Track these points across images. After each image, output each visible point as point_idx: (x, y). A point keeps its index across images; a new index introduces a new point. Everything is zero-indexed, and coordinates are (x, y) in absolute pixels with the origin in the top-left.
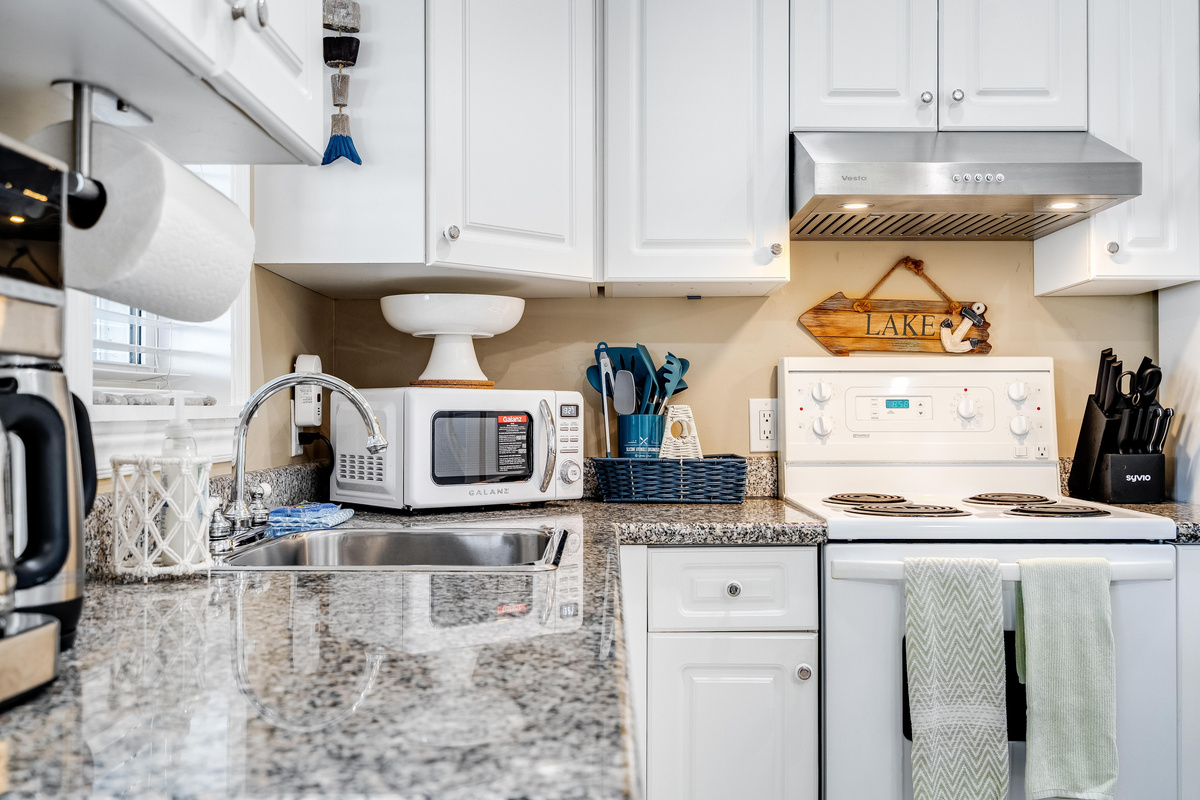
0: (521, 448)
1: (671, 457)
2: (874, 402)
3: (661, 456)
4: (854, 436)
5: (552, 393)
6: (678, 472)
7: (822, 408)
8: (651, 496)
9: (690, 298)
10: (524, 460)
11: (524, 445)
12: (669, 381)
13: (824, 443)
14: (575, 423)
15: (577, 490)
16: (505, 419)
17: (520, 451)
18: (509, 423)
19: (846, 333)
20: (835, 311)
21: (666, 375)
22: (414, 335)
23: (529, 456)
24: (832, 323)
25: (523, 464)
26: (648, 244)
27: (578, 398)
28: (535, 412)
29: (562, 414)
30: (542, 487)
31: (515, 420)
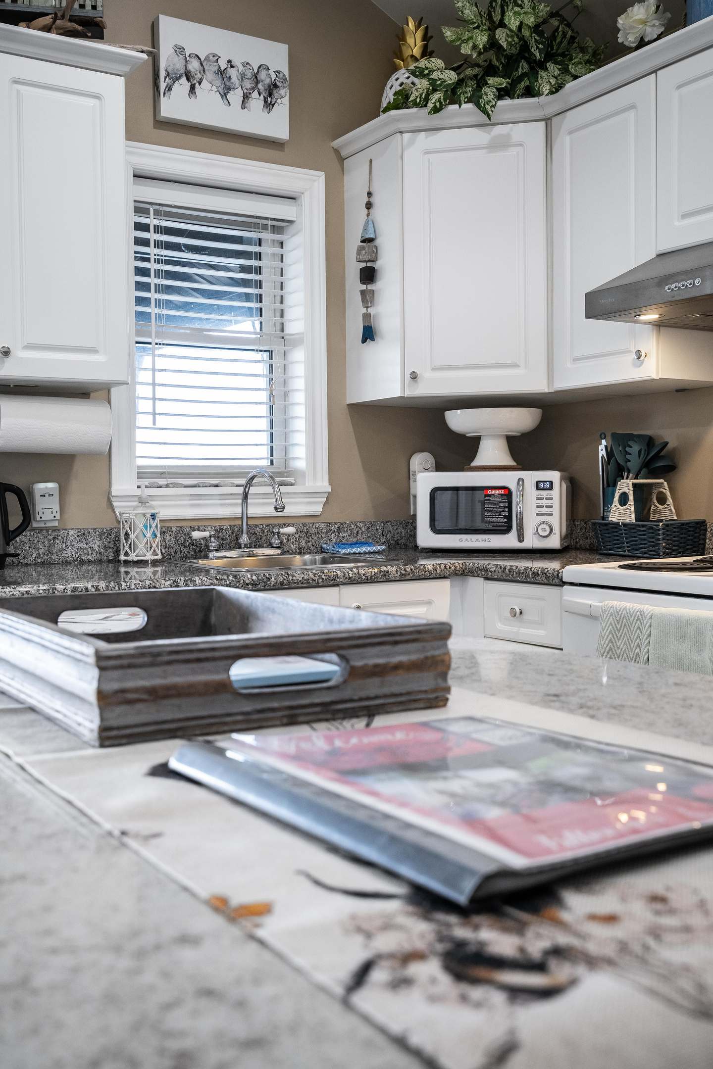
0: (503, 511)
1: (615, 520)
3: (610, 519)
5: (528, 473)
6: (621, 532)
10: (506, 520)
11: (507, 510)
12: (630, 461)
14: (550, 495)
15: (554, 542)
16: (490, 492)
17: (503, 514)
18: (493, 495)
21: (628, 456)
22: (468, 435)
23: (509, 517)
25: (505, 523)
26: (575, 360)
27: (554, 476)
28: (513, 487)
29: (538, 488)
30: (519, 537)
31: (498, 492)
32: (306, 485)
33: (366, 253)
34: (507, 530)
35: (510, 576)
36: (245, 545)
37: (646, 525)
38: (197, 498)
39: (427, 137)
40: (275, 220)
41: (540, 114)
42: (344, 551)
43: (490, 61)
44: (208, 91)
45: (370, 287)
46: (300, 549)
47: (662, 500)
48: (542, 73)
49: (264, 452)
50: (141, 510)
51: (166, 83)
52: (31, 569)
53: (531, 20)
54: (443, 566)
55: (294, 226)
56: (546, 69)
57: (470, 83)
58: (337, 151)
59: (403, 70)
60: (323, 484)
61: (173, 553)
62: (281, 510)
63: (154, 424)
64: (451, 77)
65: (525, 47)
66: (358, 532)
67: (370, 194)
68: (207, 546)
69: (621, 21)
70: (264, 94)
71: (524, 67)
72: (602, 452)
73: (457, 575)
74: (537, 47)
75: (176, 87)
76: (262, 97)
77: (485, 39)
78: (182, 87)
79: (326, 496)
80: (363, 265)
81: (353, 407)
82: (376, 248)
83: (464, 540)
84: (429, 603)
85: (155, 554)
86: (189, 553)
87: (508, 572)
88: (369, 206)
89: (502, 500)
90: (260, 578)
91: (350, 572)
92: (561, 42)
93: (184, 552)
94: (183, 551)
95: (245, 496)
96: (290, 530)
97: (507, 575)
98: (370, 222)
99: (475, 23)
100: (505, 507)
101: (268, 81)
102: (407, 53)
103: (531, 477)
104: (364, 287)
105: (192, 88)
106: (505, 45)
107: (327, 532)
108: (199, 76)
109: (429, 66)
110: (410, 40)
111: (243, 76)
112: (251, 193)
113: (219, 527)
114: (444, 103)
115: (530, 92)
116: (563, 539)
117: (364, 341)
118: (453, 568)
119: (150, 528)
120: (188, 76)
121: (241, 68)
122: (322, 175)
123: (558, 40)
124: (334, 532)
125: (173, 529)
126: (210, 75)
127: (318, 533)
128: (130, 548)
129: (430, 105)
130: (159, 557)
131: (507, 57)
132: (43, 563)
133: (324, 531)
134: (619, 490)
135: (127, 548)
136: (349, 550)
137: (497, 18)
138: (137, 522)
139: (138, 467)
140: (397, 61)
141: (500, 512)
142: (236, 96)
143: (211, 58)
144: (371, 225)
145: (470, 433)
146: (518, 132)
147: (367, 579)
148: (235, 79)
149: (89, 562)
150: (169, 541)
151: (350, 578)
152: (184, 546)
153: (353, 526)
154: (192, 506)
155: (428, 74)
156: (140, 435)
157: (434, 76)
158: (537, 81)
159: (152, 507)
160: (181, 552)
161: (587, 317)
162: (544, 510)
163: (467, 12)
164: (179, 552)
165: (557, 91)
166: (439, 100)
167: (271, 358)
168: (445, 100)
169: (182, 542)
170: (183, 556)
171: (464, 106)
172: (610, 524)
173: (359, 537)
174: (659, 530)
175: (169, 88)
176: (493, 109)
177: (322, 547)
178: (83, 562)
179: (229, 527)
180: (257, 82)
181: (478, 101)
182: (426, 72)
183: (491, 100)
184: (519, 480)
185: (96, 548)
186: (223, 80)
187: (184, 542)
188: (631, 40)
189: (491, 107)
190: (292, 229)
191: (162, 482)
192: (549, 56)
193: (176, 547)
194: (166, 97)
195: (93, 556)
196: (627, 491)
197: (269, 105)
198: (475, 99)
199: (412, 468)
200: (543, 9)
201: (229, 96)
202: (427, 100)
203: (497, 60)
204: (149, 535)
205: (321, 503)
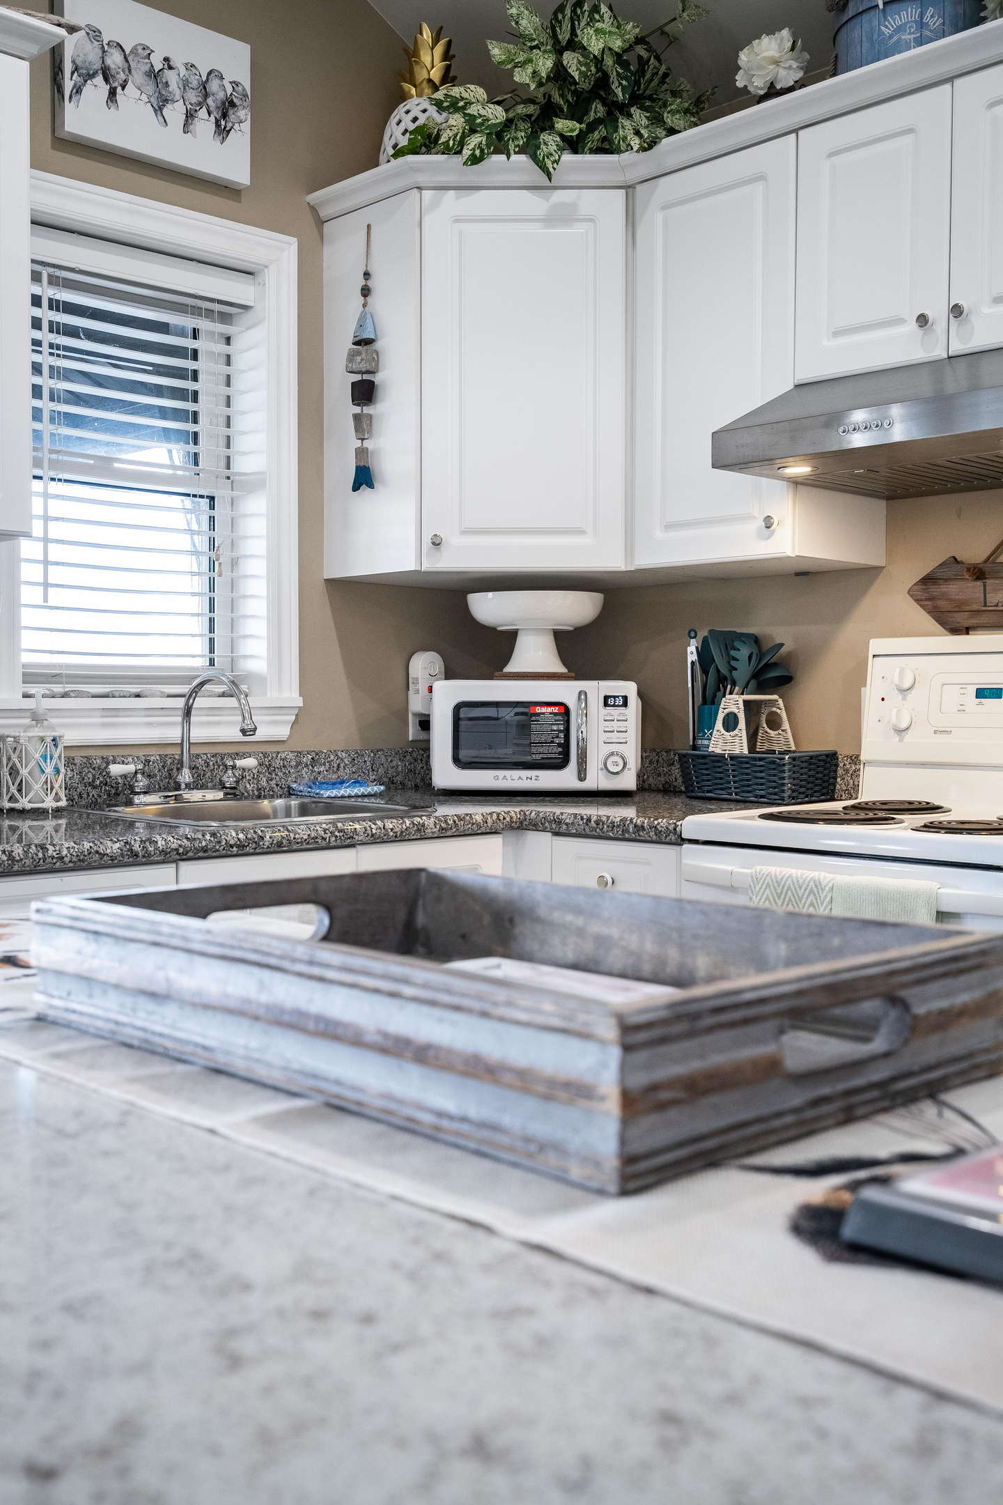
0: (557, 737)
1: (718, 751)
2: (963, 691)
3: (711, 749)
4: (935, 732)
5: (594, 683)
6: (726, 768)
7: (904, 699)
8: (708, 792)
9: (798, 574)
10: (560, 749)
11: (562, 735)
12: (736, 669)
13: (901, 740)
14: (624, 715)
15: (629, 781)
16: (538, 710)
17: (557, 741)
18: (543, 714)
19: (960, 606)
20: (946, 580)
21: (733, 663)
22: (499, 629)
23: (566, 746)
24: (944, 596)
25: (560, 753)
26: (669, 527)
27: (629, 688)
28: (571, 703)
29: (606, 704)
30: (579, 773)
31: (550, 710)
32: (268, 696)
33: (362, 360)
34: (561, 763)
35: (598, 830)
36: (186, 784)
37: (765, 758)
38: (113, 713)
39: (457, 198)
40: (220, 302)
41: (619, 179)
42: (328, 793)
43: (550, 97)
44: (134, 99)
45: (366, 410)
46: (259, 790)
47: (774, 723)
48: (624, 121)
49: (200, 646)
50: (37, 732)
51: (73, 82)
53: (617, 44)
54: (495, 817)
55: (250, 314)
56: (630, 116)
57: (522, 125)
58: (313, 209)
59: (415, 100)
60: (291, 695)
61: (76, 797)
62: (251, 733)
63: (46, 600)
64: (496, 114)
65: (602, 82)
66: (339, 765)
67: (367, 275)
68: (132, 788)
69: (744, 57)
70: (215, 114)
71: (597, 110)
72: (692, 656)
73: (512, 828)
74: (620, 84)
75: (88, 89)
76: (212, 119)
77: (550, 64)
78: (96, 90)
79: (296, 712)
80: (357, 378)
81: (330, 582)
82: (377, 354)
83: (501, 777)
85: (57, 799)
86: (100, 796)
87: (595, 825)
88: (366, 292)
89: (556, 721)
90: (249, 836)
91: (373, 826)
92: (651, 80)
93: (93, 796)
94: (91, 795)
95: (188, 712)
96: (250, 762)
97: (594, 829)
98: (369, 316)
99: (534, 40)
100: (560, 731)
101: (221, 95)
102: (421, 75)
103: (597, 689)
104: (357, 410)
105: (112, 93)
106: (576, 75)
107: (297, 766)
108: (122, 76)
109: (465, 95)
110: (426, 58)
111: (185, 84)
112: (192, 260)
113: (143, 758)
114: (486, 151)
115: (607, 147)
116: (640, 776)
117: (356, 488)
118: (508, 819)
119: (51, 759)
120: (106, 74)
121: (183, 72)
122: (292, 243)
123: (648, 76)
124: (307, 765)
125: (76, 761)
126: (138, 77)
127: (284, 766)
128: (20, 790)
129: (466, 152)
130: (63, 803)
131: (575, 93)
133: (293, 763)
134: (724, 709)
135: (13, 789)
136: (334, 793)
137: (564, 36)
138: (31, 748)
139: (24, 666)
140: (406, 86)
141: (553, 738)
142: (175, 113)
143: (140, 51)
144: (369, 321)
145: (502, 625)
146: (589, 201)
147: (396, 836)
148: (174, 87)
150: (70, 778)
151: (372, 835)
152: (93, 785)
153: (332, 757)
154: (104, 725)
155: (464, 108)
156: (27, 617)
157: (472, 110)
158: (616, 131)
159: (52, 728)
160: (88, 795)
161: (715, 465)
162: (615, 737)
163: (524, 22)
164: (85, 796)
165: (650, 147)
166: (479, 146)
167: (212, 507)
168: (488, 146)
169: (90, 780)
170: (90, 801)
171: (514, 157)
172: (710, 756)
173: (341, 772)
174: (784, 765)
175: (78, 90)
176: (555, 165)
177: (289, 787)
179: (158, 758)
180: (206, 96)
181: (535, 153)
182: (461, 104)
183: (554, 153)
184: (580, 693)
186: (158, 87)
187: (94, 781)
188: (758, 85)
189: (553, 163)
190: (248, 318)
191: (58, 689)
192: (636, 99)
193: (81, 788)
194: (72, 103)
196: (736, 711)
197: (222, 132)
198: (530, 148)
199: (412, 674)
200: (632, 30)
201: (165, 111)
202: (462, 144)
203: (562, 96)
204: (49, 769)
205: (285, 722)
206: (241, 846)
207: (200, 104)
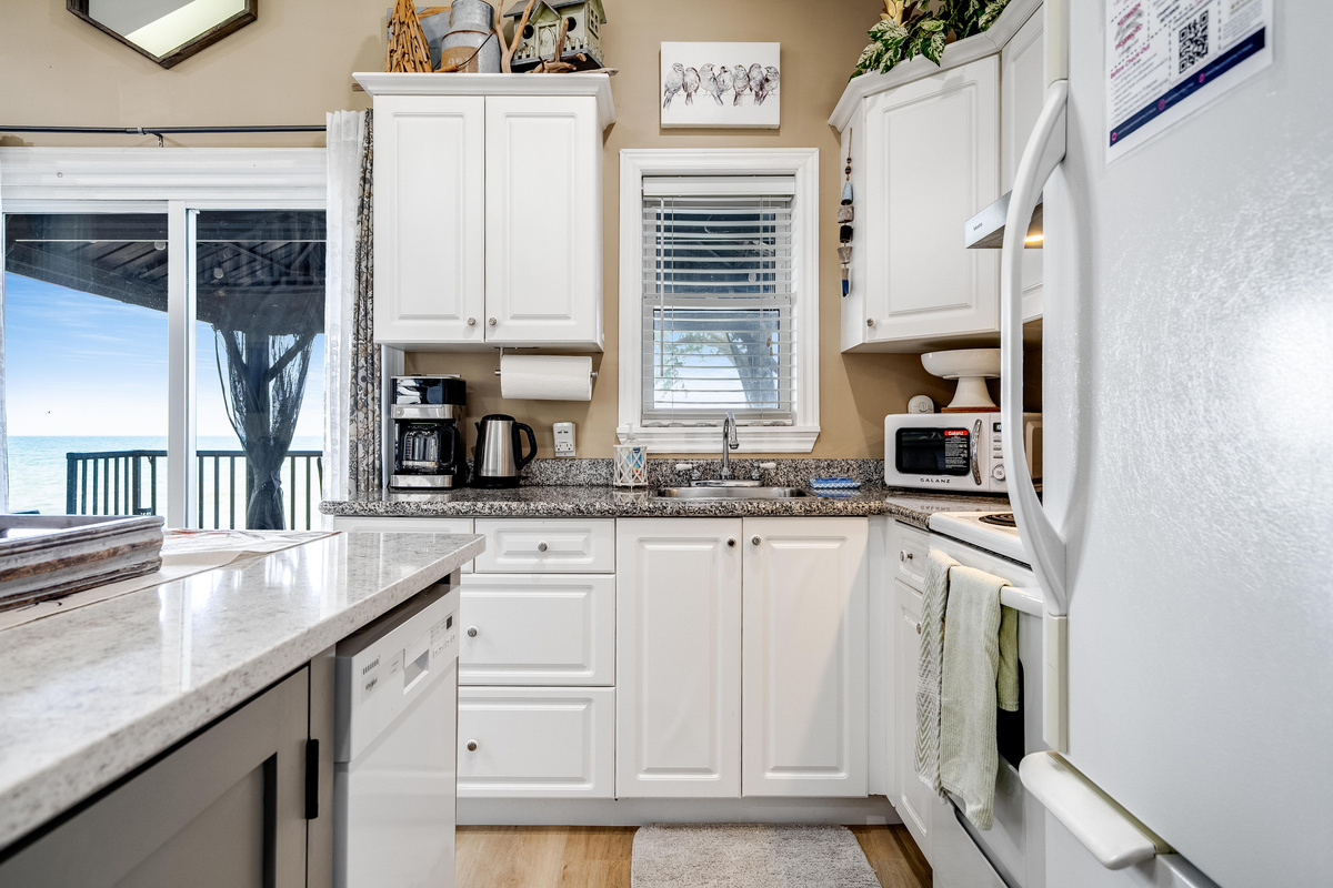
0: (963, 453)
5: (987, 415)
10: (964, 462)
11: (965, 452)
16: (950, 433)
17: (962, 456)
18: (953, 436)
22: (944, 378)
23: (967, 459)
25: (964, 465)
28: (971, 428)
29: (993, 430)
30: (976, 480)
31: (958, 433)
32: (798, 425)
33: (844, 214)
34: (966, 472)
36: (725, 477)
39: (887, 96)
40: (772, 196)
41: (992, 48)
45: (848, 245)
50: (628, 445)
51: (666, 97)
52: (552, 489)
55: (796, 199)
57: (922, 34)
58: (834, 127)
60: (813, 425)
62: (734, 448)
66: (848, 469)
67: (849, 160)
68: (691, 477)
70: (756, 89)
75: (675, 98)
79: (817, 435)
80: (842, 225)
81: (846, 354)
82: (853, 208)
83: (925, 480)
84: (842, 539)
85: (638, 481)
88: (848, 171)
89: (962, 441)
96: (770, 465)
98: (849, 186)
100: (964, 448)
101: (759, 78)
103: (988, 419)
104: (842, 245)
107: (816, 468)
108: (695, 85)
111: (735, 78)
114: (895, 61)
117: (843, 295)
119: (634, 459)
120: (685, 86)
121: (734, 71)
122: (816, 151)
124: (822, 468)
126: (705, 82)
127: (807, 468)
129: (882, 65)
130: (642, 484)
132: (561, 485)
133: (813, 466)
141: (960, 454)
142: (728, 96)
143: (706, 68)
144: (849, 188)
145: (952, 377)
146: (969, 72)
148: (729, 82)
149: (598, 485)
153: (843, 464)
154: (687, 442)
155: (881, 36)
157: (886, 37)
162: (1000, 453)
166: (890, 59)
167: (778, 316)
168: (896, 57)
171: (915, 58)
173: (850, 473)
175: (669, 100)
176: (941, 55)
178: (593, 485)
180: (749, 81)
181: (928, 51)
182: (879, 34)
183: (940, 46)
184: (977, 422)
185: (603, 474)
186: (717, 85)
189: (939, 53)
190: (795, 202)
191: (665, 422)
193: (671, 476)
194: (666, 107)
195: (601, 481)
197: (760, 97)
198: (924, 49)
201: (721, 97)
202: (879, 61)
205: (811, 441)
206: (650, 510)
207: (745, 87)
